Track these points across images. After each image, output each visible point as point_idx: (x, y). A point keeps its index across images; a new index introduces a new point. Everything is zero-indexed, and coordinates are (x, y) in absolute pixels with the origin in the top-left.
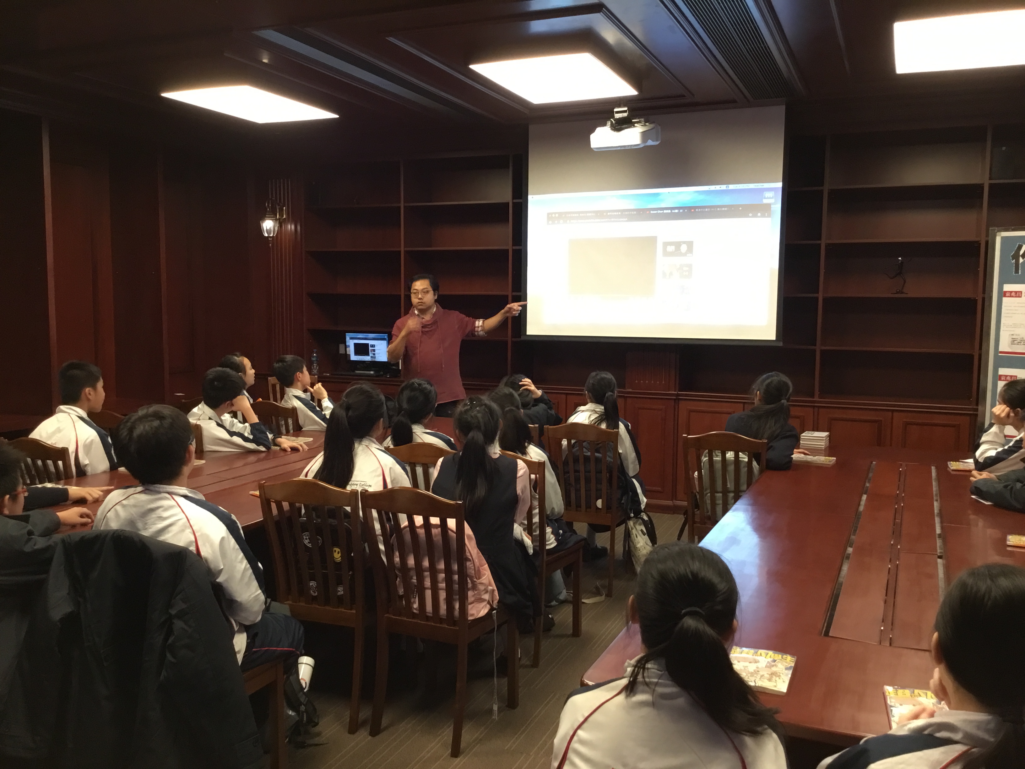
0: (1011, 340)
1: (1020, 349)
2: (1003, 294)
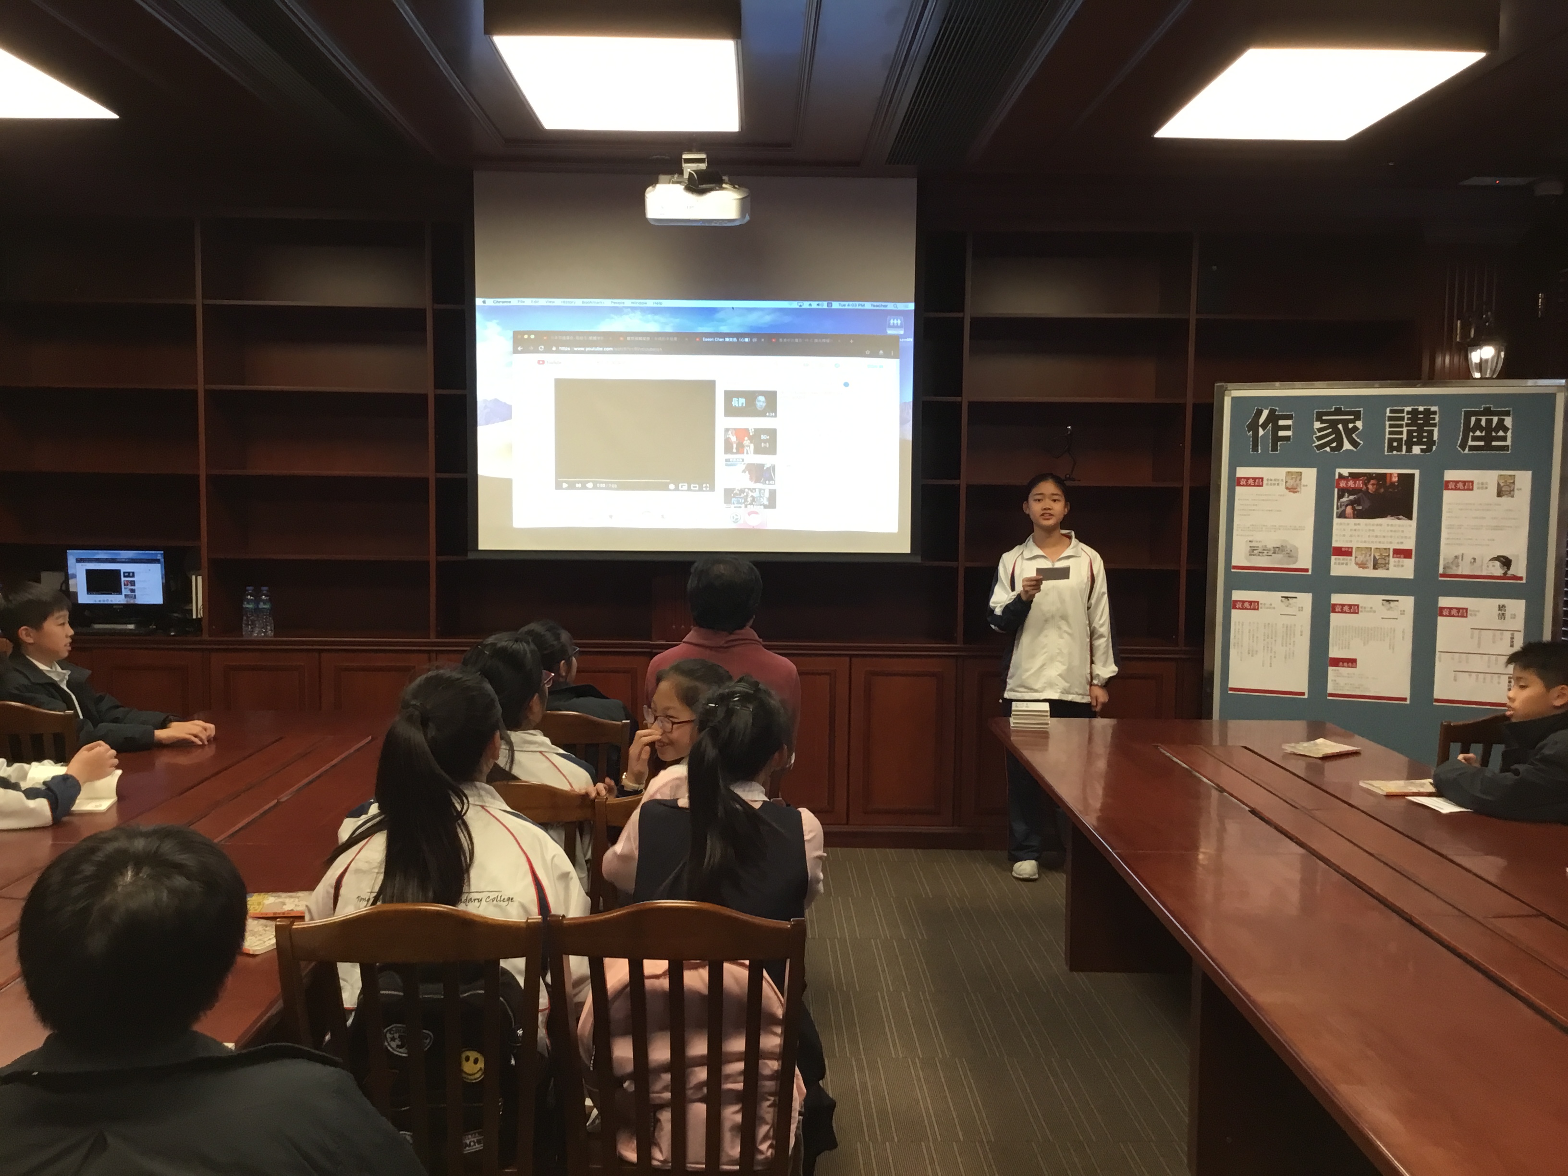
0: (1249, 548)
1: (1262, 562)
2: (1236, 482)
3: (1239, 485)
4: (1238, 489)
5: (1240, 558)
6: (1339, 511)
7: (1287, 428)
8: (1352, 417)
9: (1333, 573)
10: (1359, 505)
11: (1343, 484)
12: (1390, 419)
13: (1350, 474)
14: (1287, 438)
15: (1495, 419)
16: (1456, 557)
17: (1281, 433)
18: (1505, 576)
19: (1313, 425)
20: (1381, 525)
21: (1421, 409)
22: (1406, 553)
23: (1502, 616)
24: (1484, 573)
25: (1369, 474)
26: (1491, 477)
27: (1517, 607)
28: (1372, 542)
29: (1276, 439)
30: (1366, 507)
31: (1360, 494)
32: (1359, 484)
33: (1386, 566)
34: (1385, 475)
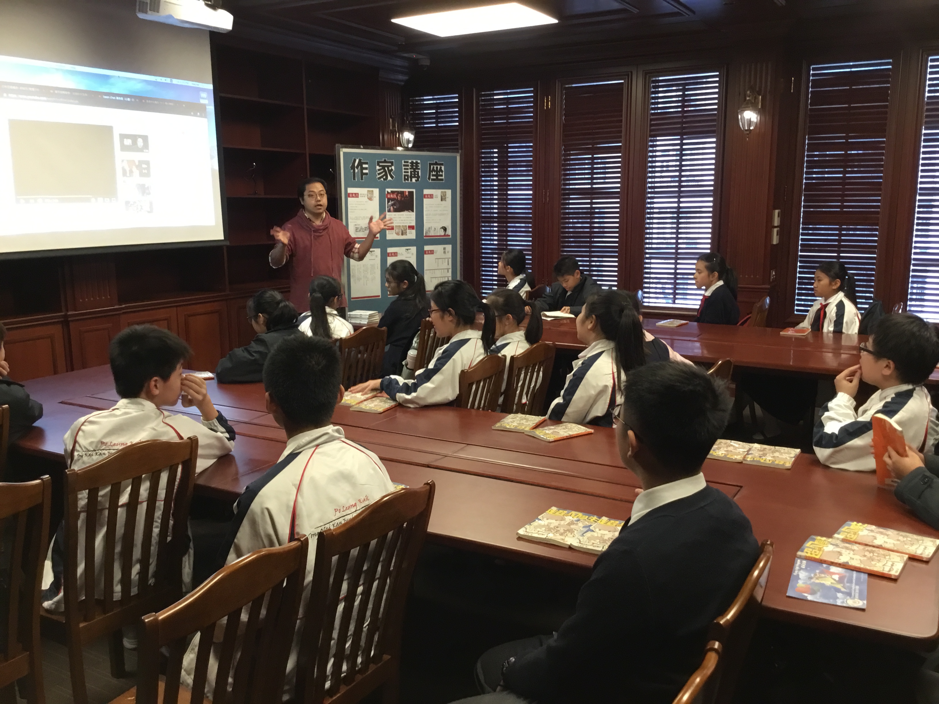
0: (355, 229)
2: (348, 195)
3: (349, 197)
4: (349, 199)
6: (389, 208)
7: (366, 169)
8: (390, 164)
10: (395, 206)
11: (389, 196)
12: (404, 165)
13: (391, 191)
14: (366, 174)
15: (439, 167)
16: (429, 228)
17: (364, 171)
18: (445, 235)
19: (376, 167)
20: (404, 215)
21: (414, 161)
22: (412, 227)
23: (445, 252)
24: (438, 234)
25: (398, 191)
27: (449, 247)
28: (401, 223)
29: (362, 174)
30: (398, 207)
31: (395, 201)
32: (395, 196)
33: (406, 234)
34: (403, 192)
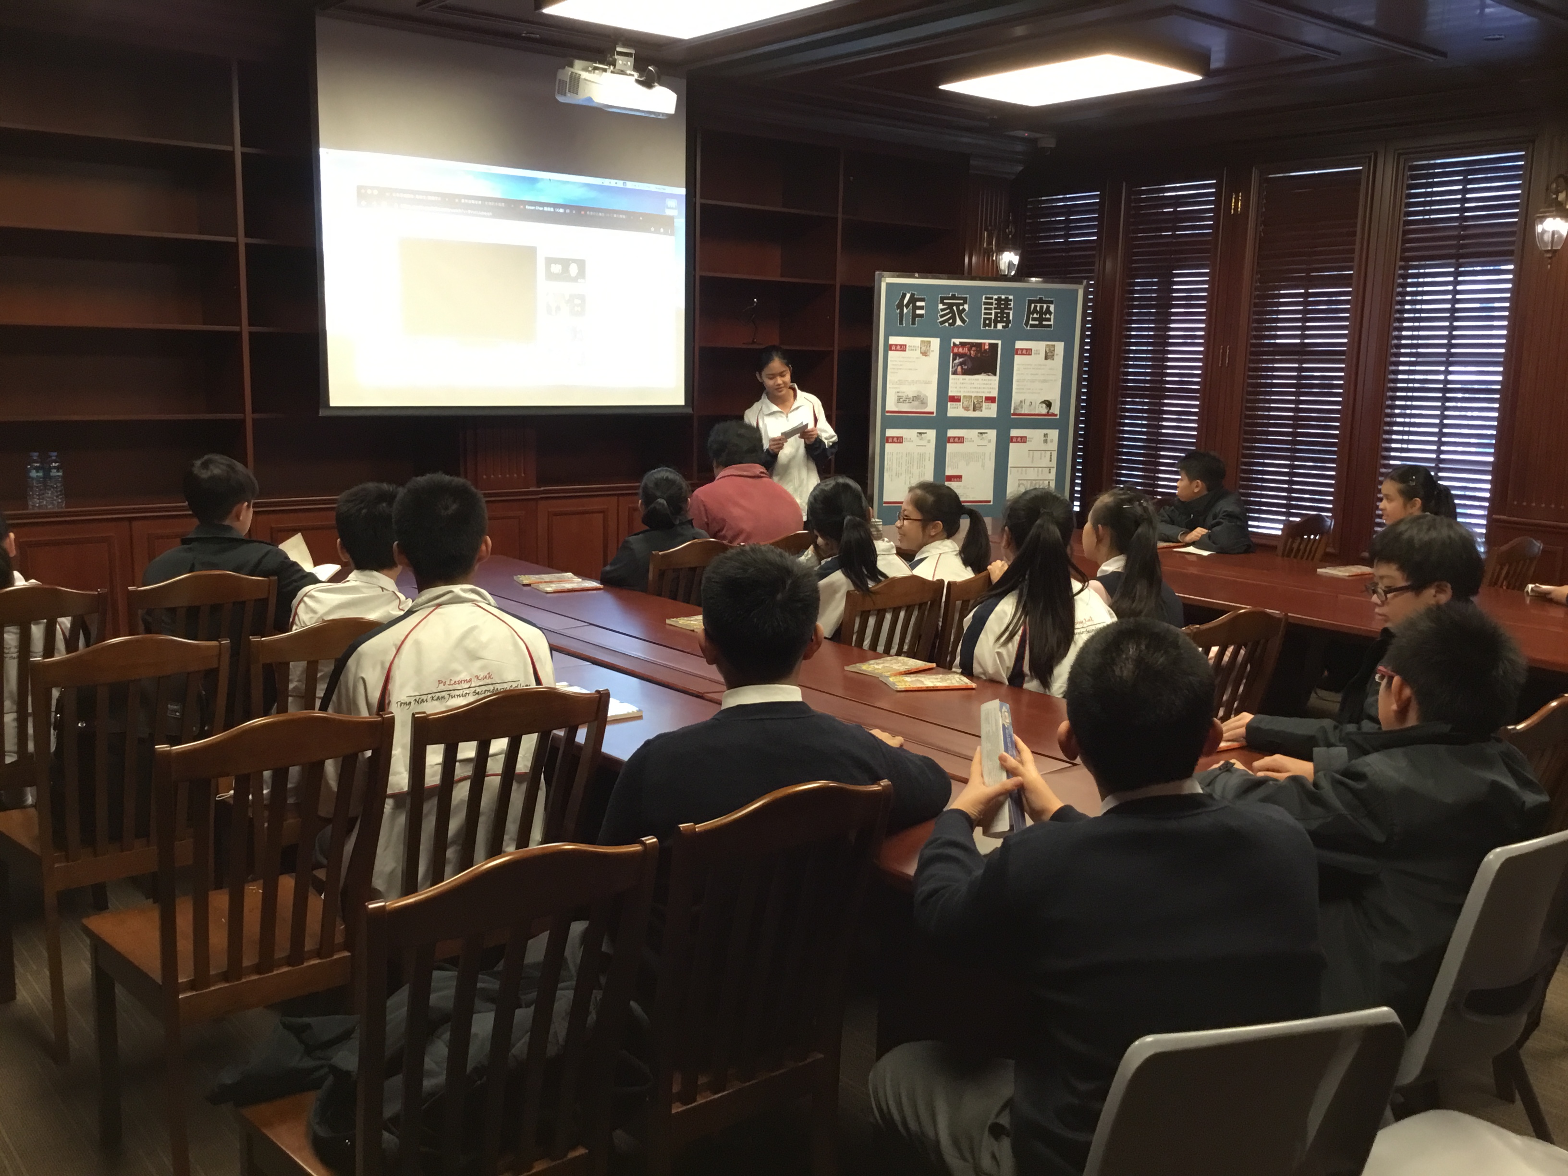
0: (896, 398)
1: (905, 407)
2: (889, 347)
3: (891, 349)
4: (890, 353)
5: (891, 405)
6: (953, 369)
7: (921, 308)
8: (962, 301)
9: (949, 415)
10: (965, 365)
11: (956, 350)
12: (986, 303)
13: (961, 343)
14: (921, 316)
15: (1045, 306)
16: (1021, 402)
17: (918, 312)
18: (1048, 414)
20: (978, 380)
21: (1003, 297)
22: (991, 400)
23: (1046, 441)
24: (1036, 412)
25: (972, 343)
26: (1039, 346)
27: (1054, 434)
28: (974, 392)
29: (915, 316)
30: (970, 367)
31: (966, 358)
32: (966, 350)
33: (980, 409)
34: (981, 344)
